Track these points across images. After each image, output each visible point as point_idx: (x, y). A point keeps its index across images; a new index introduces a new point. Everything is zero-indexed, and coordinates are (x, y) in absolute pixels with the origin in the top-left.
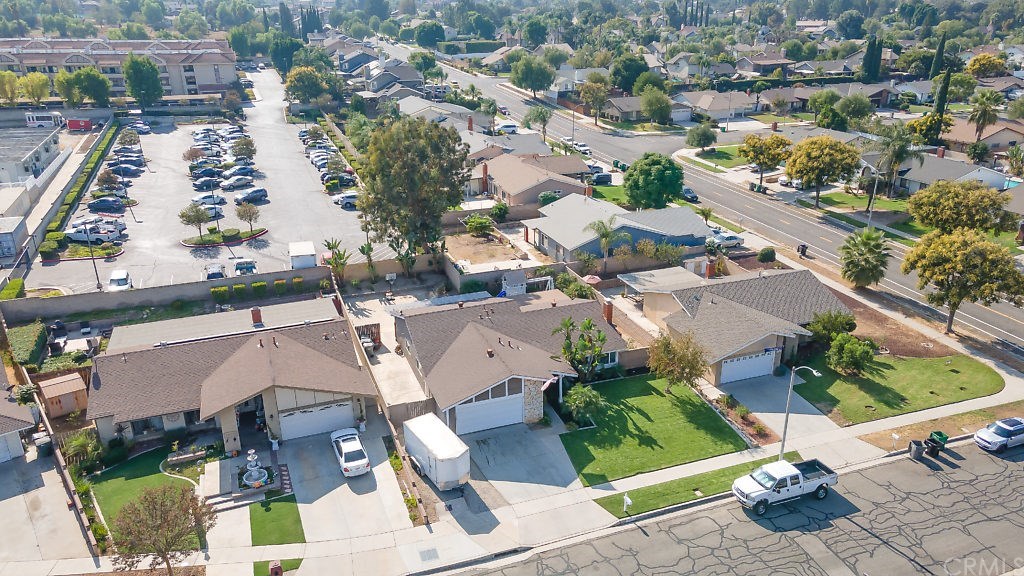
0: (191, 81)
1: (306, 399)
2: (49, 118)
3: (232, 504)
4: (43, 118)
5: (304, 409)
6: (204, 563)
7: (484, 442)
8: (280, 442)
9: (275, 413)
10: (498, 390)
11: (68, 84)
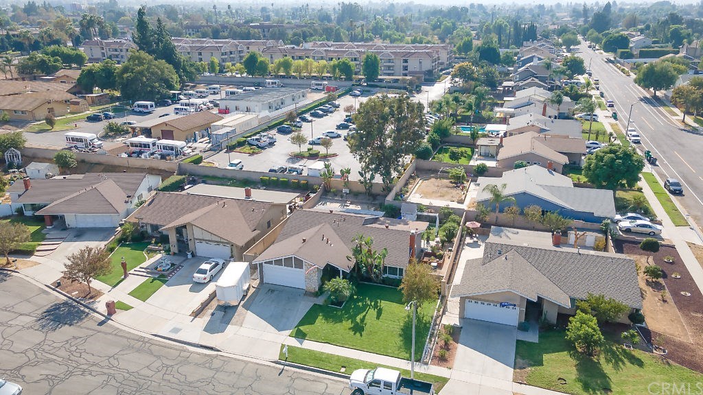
0: (405, 68)
1: (208, 237)
2: (321, 85)
3: (145, 274)
4: (318, 85)
5: (208, 241)
6: (106, 292)
7: (273, 291)
8: (193, 255)
9: (193, 239)
10: (288, 262)
11: (334, 67)
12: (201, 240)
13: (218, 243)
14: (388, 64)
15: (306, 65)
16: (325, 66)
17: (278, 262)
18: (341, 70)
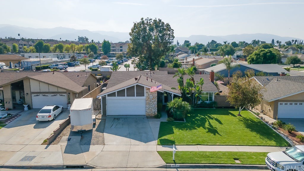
2: (80, 56)
5: (44, 93)
7: (118, 119)
8: (29, 108)
9: (29, 93)
10: (130, 91)
11: (87, 47)
12: (38, 93)
13: (55, 93)
14: (113, 49)
15: (72, 47)
16: (82, 47)
17: (121, 93)
18: (91, 49)
